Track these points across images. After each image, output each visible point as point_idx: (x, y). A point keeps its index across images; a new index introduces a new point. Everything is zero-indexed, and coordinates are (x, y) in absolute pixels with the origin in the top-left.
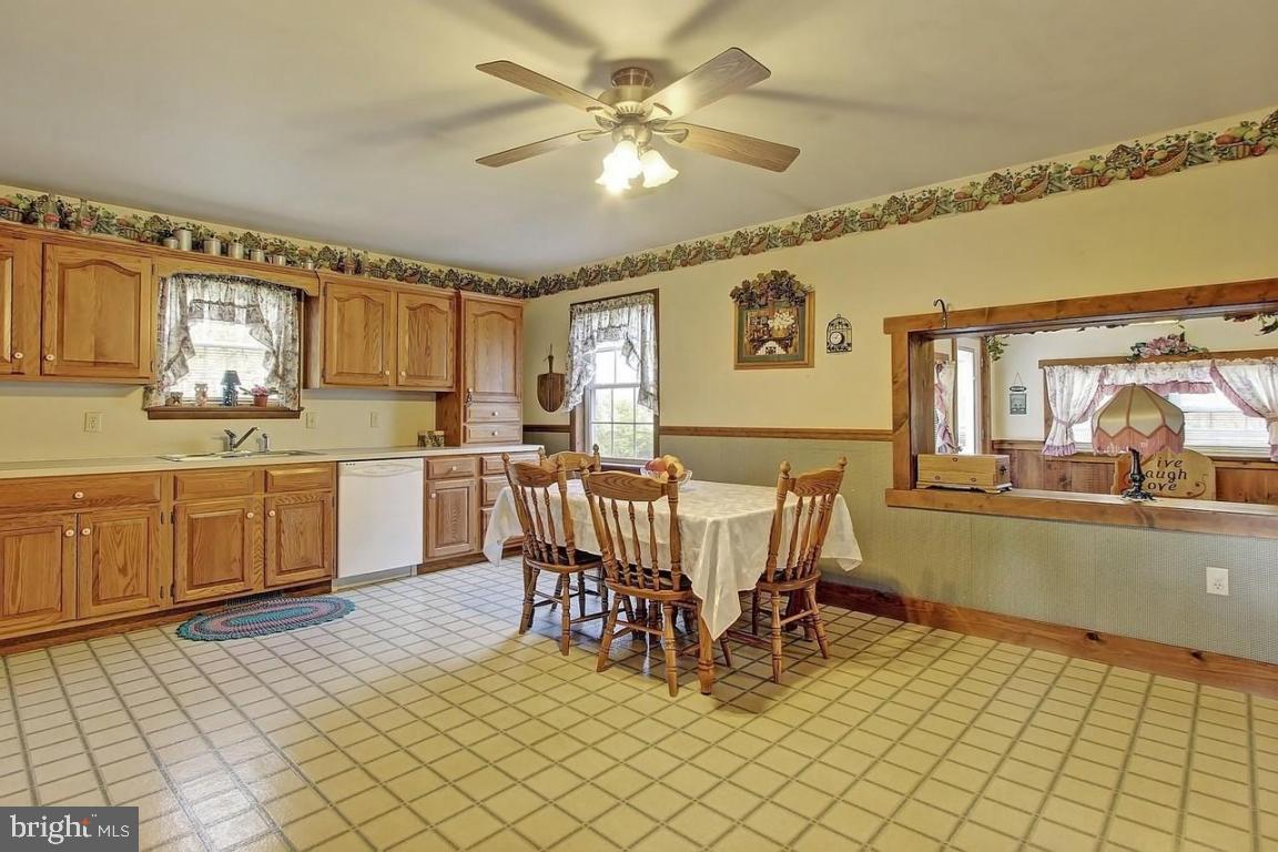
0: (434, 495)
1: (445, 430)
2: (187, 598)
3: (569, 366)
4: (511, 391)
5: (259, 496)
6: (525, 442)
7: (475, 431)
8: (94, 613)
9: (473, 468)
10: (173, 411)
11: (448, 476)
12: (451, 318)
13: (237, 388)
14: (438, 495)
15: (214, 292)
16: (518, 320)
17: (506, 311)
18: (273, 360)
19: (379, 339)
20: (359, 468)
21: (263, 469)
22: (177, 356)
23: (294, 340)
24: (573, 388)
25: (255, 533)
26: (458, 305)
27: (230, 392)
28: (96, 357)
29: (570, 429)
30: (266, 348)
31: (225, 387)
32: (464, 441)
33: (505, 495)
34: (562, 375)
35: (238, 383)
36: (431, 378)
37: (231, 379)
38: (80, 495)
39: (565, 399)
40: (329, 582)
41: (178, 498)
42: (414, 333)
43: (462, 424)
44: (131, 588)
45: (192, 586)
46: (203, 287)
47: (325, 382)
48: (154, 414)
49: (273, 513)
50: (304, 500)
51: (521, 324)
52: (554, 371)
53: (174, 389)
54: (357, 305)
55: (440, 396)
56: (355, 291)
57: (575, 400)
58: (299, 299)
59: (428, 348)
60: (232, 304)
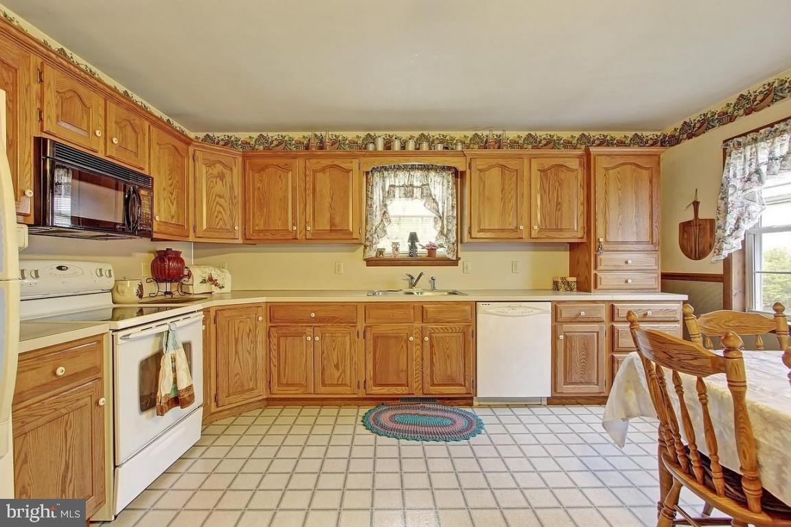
0: (562, 337)
1: (578, 276)
2: (373, 392)
3: (722, 208)
4: (646, 238)
5: (418, 324)
6: (664, 289)
7: (606, 279)
8: (324, 391)
9: (603, 314)
10: (378, 261)
11: (576, 320)
12: (581, 174)
13: (417, 243)
14: (566, 337)
15: (402, 178)
16: (655, 169)
17: (639, 161)
18: (440, 224)
19: (513, 201)
20: (493, 308)
21: (421, 304)
22: (380, 224)
23: (453, 207)
24: (728, 232)
25: (416, 351)
26: (587, 162)
27: (413, 247)
28: (331, 226)
29: (724, 279)
30: (434, 215)
31: (410, 244)
32: (596, 287)
33: (631, 363)
34: (712, 222)
35: (417, 241)
36: (561, 230)
37: (413, 238)
38: (313, 315)
39: (717, 245)
40: (472, 398)
41: (367, 322)
42: (545, 191)
43: (593, 272)
44: (341, 379)
45: (376, 385)
46: (396, 176)
47: (471, 238)
48: (370, 262)
49: (427, 339)
50: (450, 330)
51: (658, 172)
52: (700, 216)
53: (380, 246)
54: (496, 172)
55: (573, 247)
56: (494, 162)
57: (732, 246)
58: (456, 177)
59: (558, 204)
60: (411, 185)
